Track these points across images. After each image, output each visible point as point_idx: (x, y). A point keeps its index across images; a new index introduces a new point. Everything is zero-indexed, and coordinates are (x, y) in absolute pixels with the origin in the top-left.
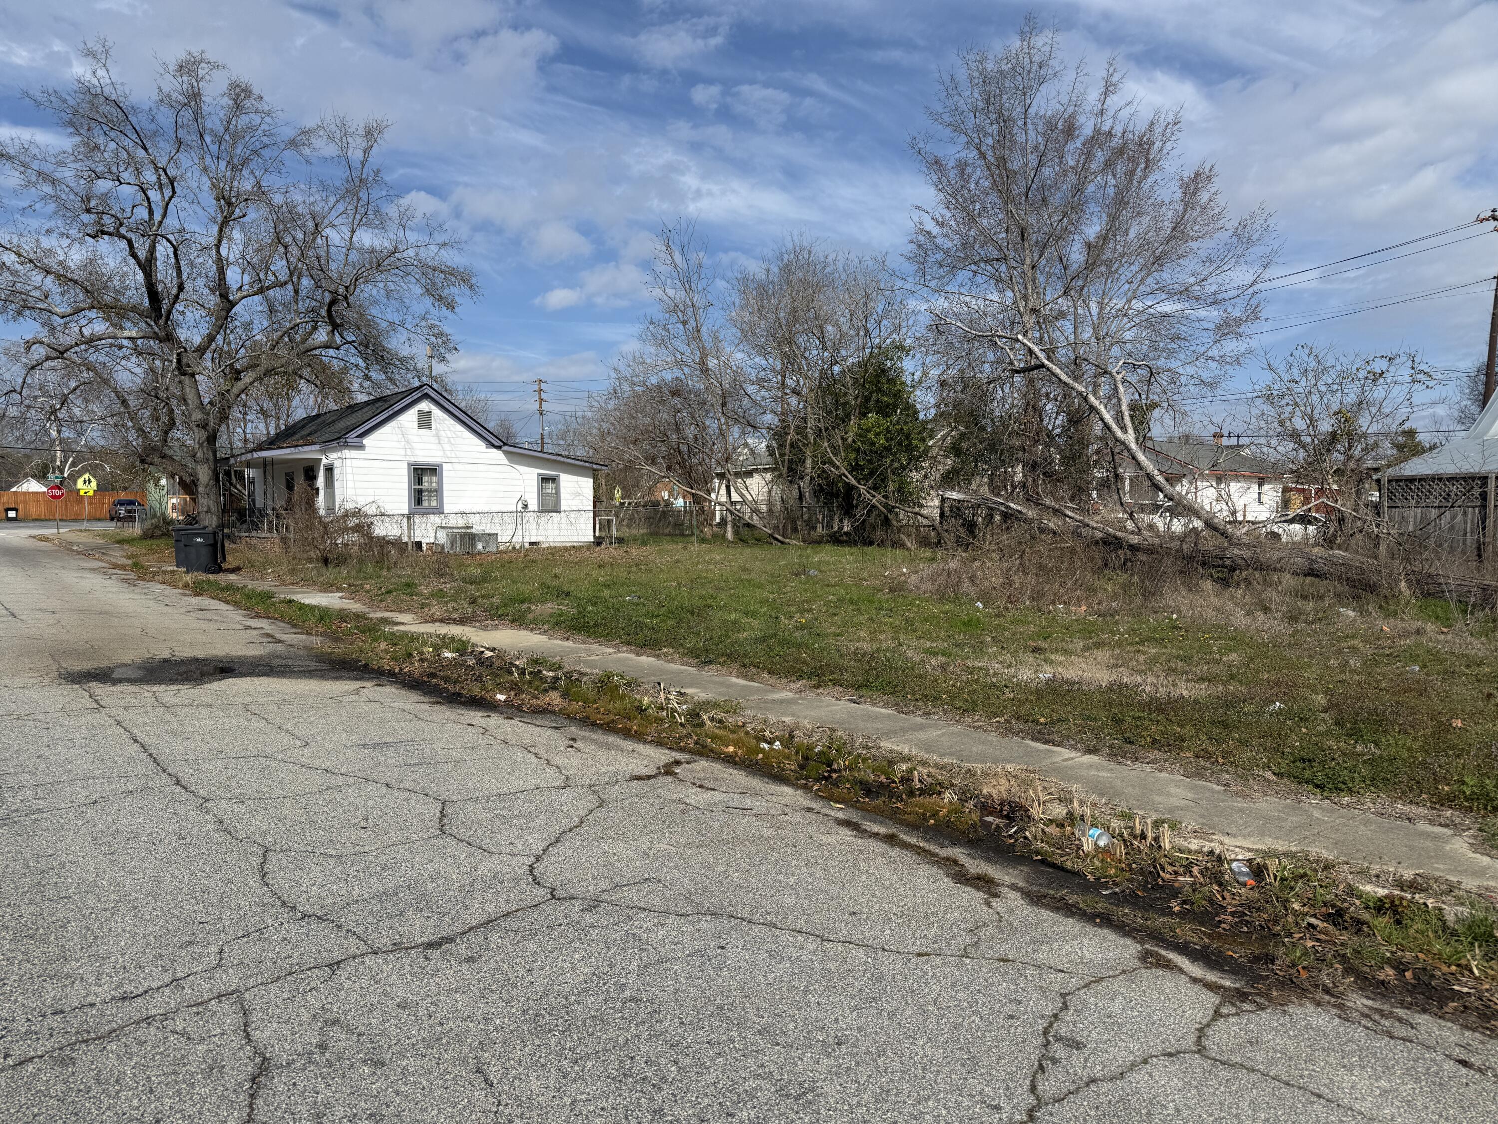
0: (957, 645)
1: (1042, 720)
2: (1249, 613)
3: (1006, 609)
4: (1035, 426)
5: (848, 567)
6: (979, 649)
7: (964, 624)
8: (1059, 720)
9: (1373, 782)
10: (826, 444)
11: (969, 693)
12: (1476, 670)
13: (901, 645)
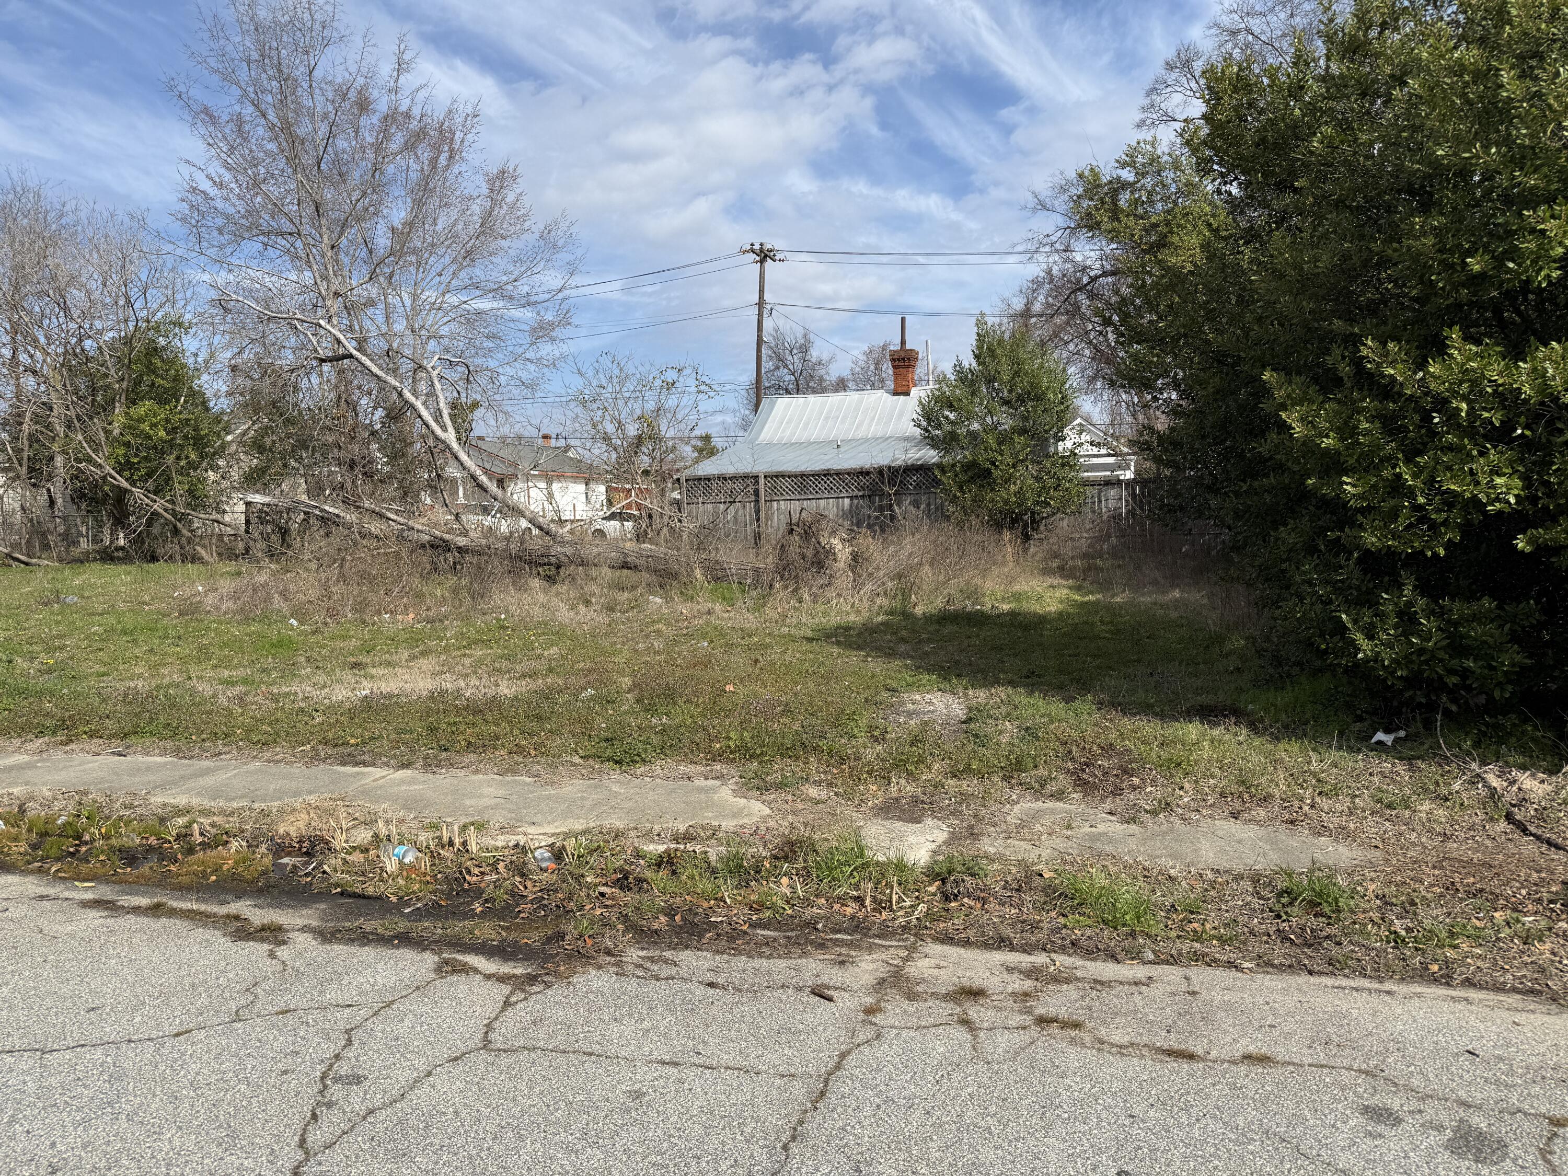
0: (264, 670)
1: (352, 741)
2: (573, 607)
3: (326, 624)
4: (350, 422)
5: (123, 589)
6: (290, 671)
7: (273, 645)
8: (372, 739)
9: (662, 750)
10: (80, 437)
11: (270, 724)
12: (748, 641)
13: (190, 678)
